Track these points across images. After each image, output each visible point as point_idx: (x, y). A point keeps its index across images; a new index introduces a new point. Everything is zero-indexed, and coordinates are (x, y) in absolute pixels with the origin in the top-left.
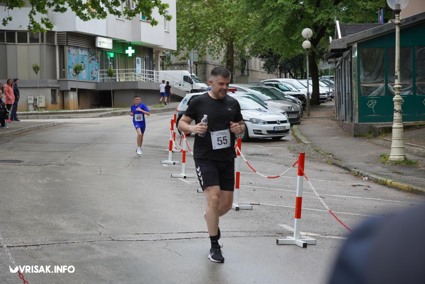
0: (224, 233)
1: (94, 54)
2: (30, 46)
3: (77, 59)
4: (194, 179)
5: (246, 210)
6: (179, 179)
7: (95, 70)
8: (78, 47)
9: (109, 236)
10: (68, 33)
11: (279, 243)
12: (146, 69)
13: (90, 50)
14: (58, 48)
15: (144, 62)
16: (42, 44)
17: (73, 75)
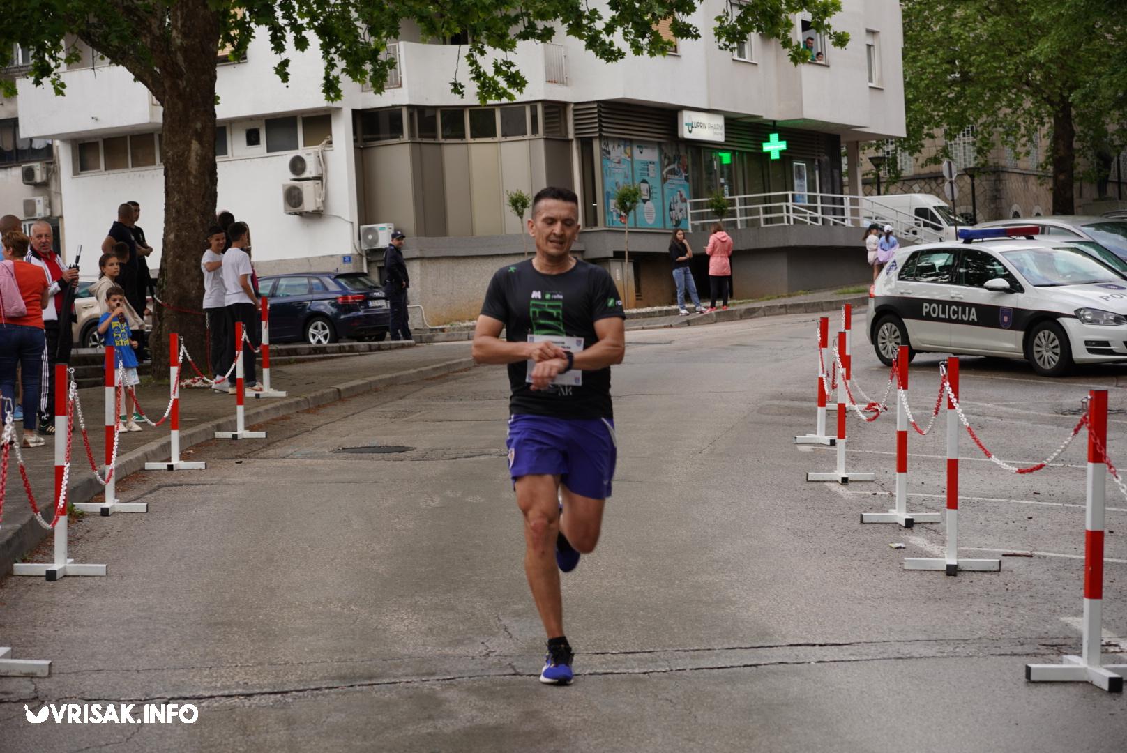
0: (873, 648)
1: (677, 158)
2: (502, 144)
3: (630, 173)
4: (873, 485)
5: (980, 574)
6: (826, 487)
7: (679, 201)
8: (631, 140)
9: (509, 660)
10: (602, 105)
11: (1033, 678)
12: (821, 192)
13: (664, 147)
14: (578, 148)
15: (817, 172)
16: (533, 137)
17: (621, 216)
